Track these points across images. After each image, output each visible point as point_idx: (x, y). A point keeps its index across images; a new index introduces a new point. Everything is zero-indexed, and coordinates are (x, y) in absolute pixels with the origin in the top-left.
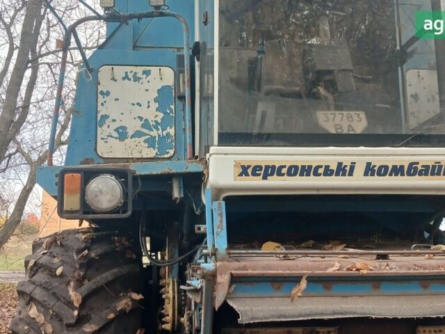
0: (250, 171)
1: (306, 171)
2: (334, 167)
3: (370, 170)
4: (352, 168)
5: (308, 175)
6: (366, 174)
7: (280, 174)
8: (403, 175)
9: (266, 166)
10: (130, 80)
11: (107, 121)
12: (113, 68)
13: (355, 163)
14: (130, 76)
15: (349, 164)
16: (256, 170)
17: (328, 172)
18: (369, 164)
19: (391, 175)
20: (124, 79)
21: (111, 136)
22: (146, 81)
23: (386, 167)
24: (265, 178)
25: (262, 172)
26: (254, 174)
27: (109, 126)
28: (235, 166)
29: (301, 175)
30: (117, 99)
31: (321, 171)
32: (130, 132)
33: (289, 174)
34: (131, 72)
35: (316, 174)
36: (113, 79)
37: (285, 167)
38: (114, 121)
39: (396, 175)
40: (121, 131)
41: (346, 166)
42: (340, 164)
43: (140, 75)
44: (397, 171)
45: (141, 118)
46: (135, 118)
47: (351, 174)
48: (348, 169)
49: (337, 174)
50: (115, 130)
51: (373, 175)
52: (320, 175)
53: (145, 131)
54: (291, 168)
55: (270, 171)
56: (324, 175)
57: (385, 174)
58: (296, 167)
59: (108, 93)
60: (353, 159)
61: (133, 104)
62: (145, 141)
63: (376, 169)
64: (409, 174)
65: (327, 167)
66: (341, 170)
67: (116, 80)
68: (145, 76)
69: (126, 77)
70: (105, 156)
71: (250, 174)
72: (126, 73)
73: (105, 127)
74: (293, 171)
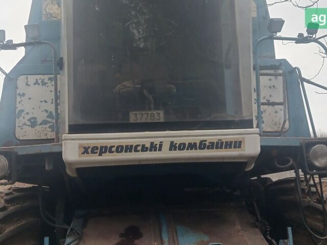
0: (90, 150)
1: (129, 149)
2: (148, 145)
3: (173, 147)
4: (161, 146)
5: (131, 151)
6: (170, 149)
7: (111, 152)
8: (196, 149)
9: (101, 147)
10: (39, 84)
11: (23, 114)
12: (27, 77)
13: (162, 142)
14: (39, 82)
15: (158, 143)
16: (94, 150)
17: (144, 149)
18: (172, 142)
19: (187, 149)
20: (35, 84)
21: (25, 125)
22: (51, 85)
23: (184, 144)
24: (100, 155)
25: (99, 151)
26: (93, 152)
27: (24, 118)
28: (79, 147)
29: (126, 151)
30: (30, 99)
31: (139, 148)
32: (39, 121)
33: (117, 151)
34: (40, 79)
35: (136, 151)
36: (27, 84)
37: (114, 146)
38: (28, 113)
39: (191, 149)
40: (32, 120)
41: (156, 145)
42: (152, 143)
43: (46, 81)
44: (192, 146)
45: (46, 111)
46: (42, 111)
47: (160, 150)
48: (158, 146)
49: (151, 150)
50: (28, 120)
51: (175, 150)
52: (139, 151)
53: (50, 120)
54: (118, 147)
55: (104, 150)
56: (141, 151)
57: (183, 149)
58: (122, 147)
59: (24, 95)
60: (161, 139)
61: (41, 102)
62: (49, 127)
63: (177, 145)
64: (200, 148)
65: (143, 146)
66: (153, 147)
67: (29, 85)
68: (50, 81)
69: (36, 83)
70: (21, 138)
71: (90, 152)
72: (37, 80)
73: (21, 118)
74: (120, 149)
